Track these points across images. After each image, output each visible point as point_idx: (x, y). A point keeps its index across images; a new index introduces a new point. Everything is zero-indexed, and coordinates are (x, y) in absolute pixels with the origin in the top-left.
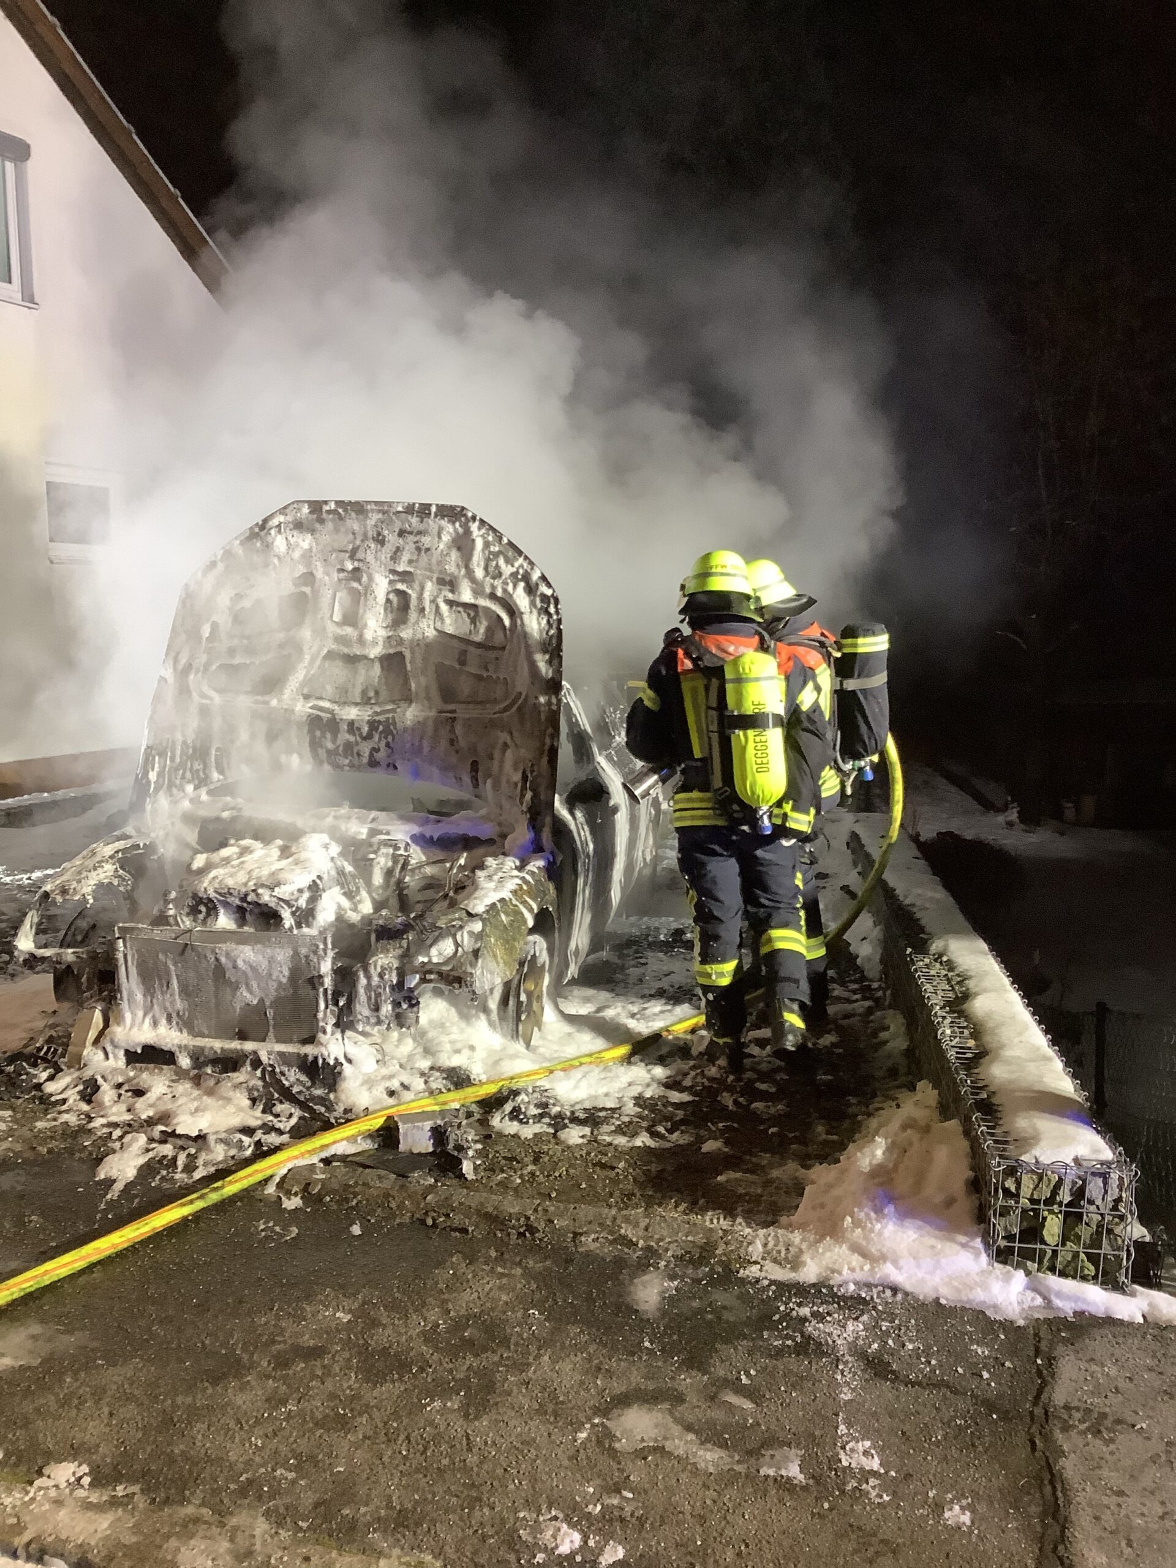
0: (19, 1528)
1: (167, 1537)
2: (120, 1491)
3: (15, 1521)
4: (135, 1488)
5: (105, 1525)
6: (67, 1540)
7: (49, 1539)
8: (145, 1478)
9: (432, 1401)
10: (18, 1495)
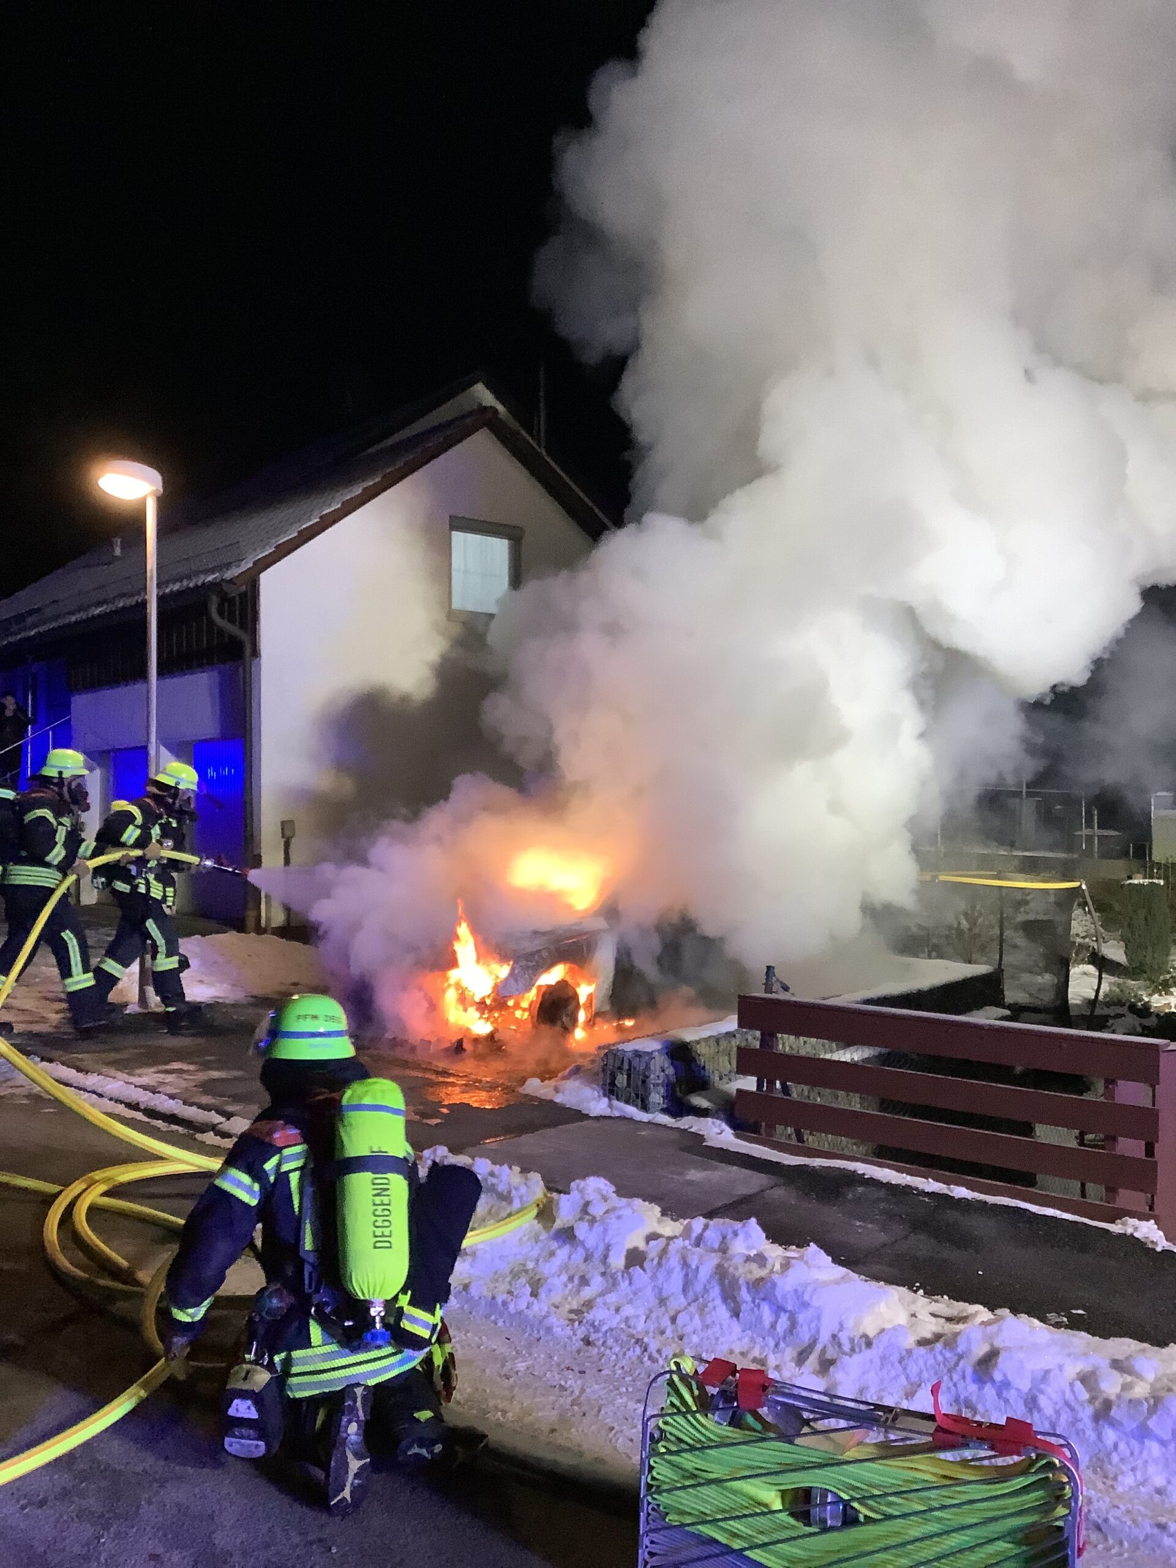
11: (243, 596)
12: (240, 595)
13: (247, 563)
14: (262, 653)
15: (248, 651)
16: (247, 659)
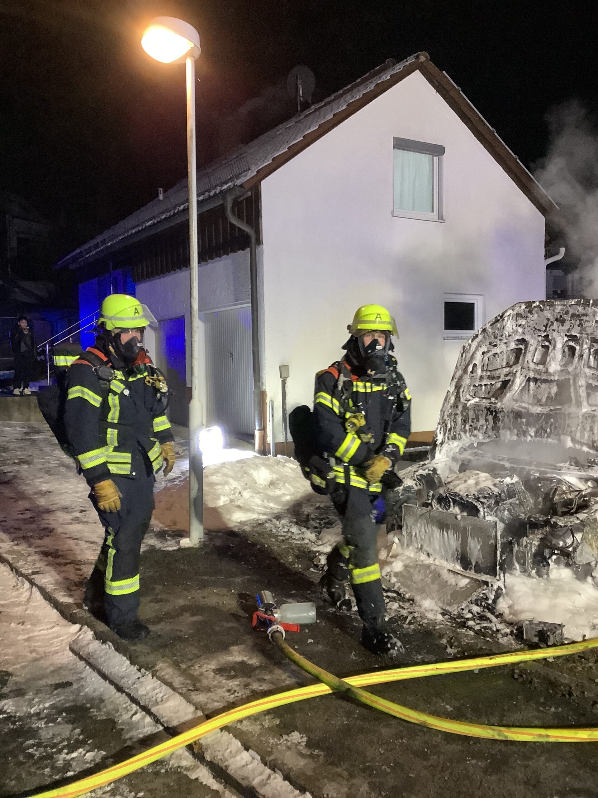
0: (270, 753)
1: (324, 778)
2: (316, 752)
3: (270, 750)
4: (322, 753)
5: (302, 763)
6: (286, 765)
7: (279, 762)
8: (329, 750)
9: (472, 759)
10: (276, 740)
11: (248, 199)
12: (247, 199)
13: (252, 172)
14: (264, 242)
15: (253, 240)
16: (253, 246)
